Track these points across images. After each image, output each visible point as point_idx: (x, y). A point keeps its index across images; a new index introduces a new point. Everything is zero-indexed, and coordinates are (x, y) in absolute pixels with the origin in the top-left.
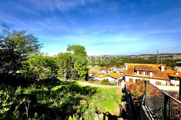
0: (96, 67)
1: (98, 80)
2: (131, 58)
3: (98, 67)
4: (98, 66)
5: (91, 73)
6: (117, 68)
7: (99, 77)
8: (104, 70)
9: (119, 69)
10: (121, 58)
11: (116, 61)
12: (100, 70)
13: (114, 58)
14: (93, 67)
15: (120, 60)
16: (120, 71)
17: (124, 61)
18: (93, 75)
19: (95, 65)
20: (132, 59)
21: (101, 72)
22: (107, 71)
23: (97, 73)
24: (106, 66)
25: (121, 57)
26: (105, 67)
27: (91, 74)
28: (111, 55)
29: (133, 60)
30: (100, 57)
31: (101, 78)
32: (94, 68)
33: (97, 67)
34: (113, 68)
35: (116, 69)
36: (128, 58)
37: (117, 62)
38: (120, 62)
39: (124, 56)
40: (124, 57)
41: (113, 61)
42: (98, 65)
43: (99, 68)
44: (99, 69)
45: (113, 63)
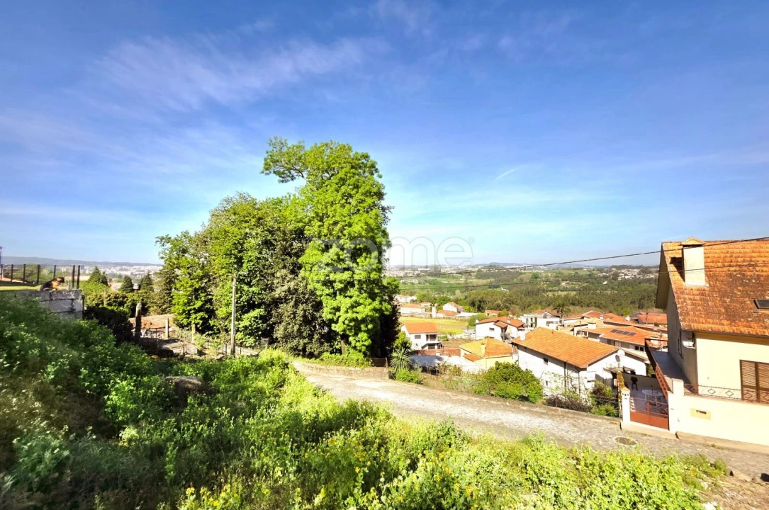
0: (447, 313)
1: (458, 371)
2: (620, 279)
3: (460, 312)
4: (460, 307)
5: (423, 336)
6: (558, 319)
7: (463, 352)
8: (491, 325)
9: (566, 323)
10: (569, 279)
11: (544, 291)
12: (467, 324)
13: (536, 277)
14: (434, 309)
15: (564, 284)
16: (576, 329)
17: (585, 288)
18: (431, 346)
19: (445, 301)
20: (625, 282)
21: (471, 331)
22: (504, 329)
23: (455, 337)
24: (498, 308)
25: (566, 273)
26: (494, 314)
27: (423, 341)
28: (516, 265)
29: (630, 289)
30: (470, 269)
31: (472, 358)
32: (441, 315)
33: (455, 310)
34: (536, 315)
35: (548, 323)
36: (605, 278)
37: (550, 294)
38: (565, 293)
39: (582, 269)
40: (581, 273)
41: (530, 287)
42: (457, 301)
43: (463, 314)
44: (463, 320)
45: (529, 299)
